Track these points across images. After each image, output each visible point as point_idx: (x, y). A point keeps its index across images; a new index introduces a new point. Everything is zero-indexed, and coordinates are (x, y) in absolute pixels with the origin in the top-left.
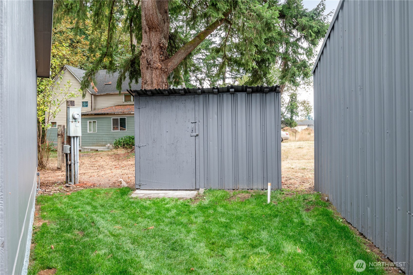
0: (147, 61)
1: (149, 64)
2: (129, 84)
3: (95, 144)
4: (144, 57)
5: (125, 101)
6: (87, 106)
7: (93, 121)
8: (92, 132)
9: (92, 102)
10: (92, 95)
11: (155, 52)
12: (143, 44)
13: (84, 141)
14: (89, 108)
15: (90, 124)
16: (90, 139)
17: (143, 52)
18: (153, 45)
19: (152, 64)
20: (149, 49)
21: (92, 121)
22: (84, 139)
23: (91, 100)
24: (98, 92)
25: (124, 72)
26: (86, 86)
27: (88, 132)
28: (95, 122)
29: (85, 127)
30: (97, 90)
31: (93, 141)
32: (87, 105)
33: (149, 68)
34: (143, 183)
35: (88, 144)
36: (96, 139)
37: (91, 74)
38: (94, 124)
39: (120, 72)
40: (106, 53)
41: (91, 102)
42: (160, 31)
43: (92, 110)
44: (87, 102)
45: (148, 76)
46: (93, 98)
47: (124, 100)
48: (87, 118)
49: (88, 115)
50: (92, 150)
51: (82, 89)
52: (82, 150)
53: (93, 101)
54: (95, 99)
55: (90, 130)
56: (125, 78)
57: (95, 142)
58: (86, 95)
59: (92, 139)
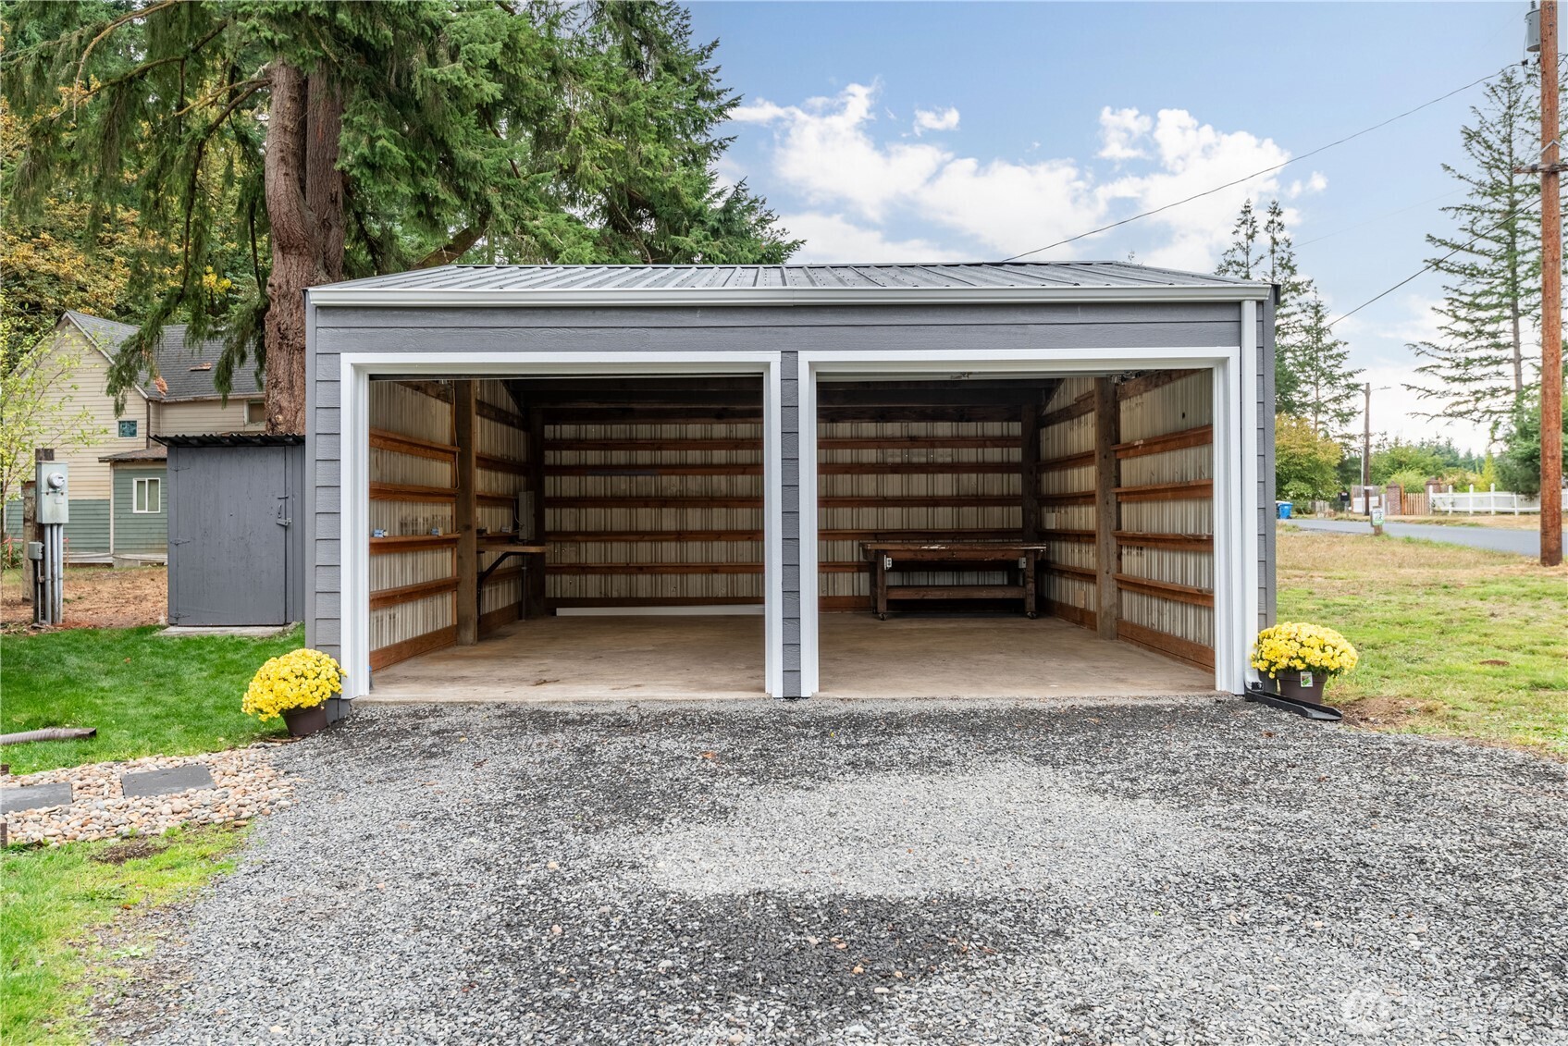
0: (279, 330)
1: (284, 337)
2: (257, 375)
3: (156, 546)
4: (274, 316)
5: (251, 420)
6: (133, 434)
7: (150, 481)
8: (146, 511)
9: (148, 424)
10: (148, 401)
11: (298, 307)
12: (273, 281)
13: (121, 537)
14: (140, 440)
15: (141, 486)
16: (141, 531)
17: (273, 301)
18: (292, 290)
19: (291, 337)
20: (285, 297)
21: (147, 480)
22: (121, 531)
23: (145, 416)
24: (169, 394)
25: (242, 343)
26: (124, 380)
27: (135, 511)
28: (157, 481)
29: (125, 496)
30: (166, 388)
31: (148, 536)
32: (135, 431)
33: (285, 347)
34: (183, 614)
35: (135, 547)
36: (157, 531)
37: (139, 348)
38: (153, 487)
39: (227, 341)
40: (182, 290)
41: (145, 421)
42: (310, 254)
43: (148, 447)
44: (133, 423)
45: (282, 368)
46: (151, 410)
47: (246, 419)
48: (129, 471)
49: (133, 461)
50: (145, 563)
51: (112, 390)
52: (115, 564)
53: (151, 420)
54: (158, 414)
55: (141, 506)
56: (243, 358)
57: (156, 541)
58: (126, 407)
59: (146, 531)
